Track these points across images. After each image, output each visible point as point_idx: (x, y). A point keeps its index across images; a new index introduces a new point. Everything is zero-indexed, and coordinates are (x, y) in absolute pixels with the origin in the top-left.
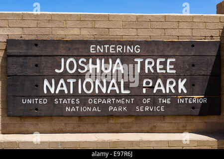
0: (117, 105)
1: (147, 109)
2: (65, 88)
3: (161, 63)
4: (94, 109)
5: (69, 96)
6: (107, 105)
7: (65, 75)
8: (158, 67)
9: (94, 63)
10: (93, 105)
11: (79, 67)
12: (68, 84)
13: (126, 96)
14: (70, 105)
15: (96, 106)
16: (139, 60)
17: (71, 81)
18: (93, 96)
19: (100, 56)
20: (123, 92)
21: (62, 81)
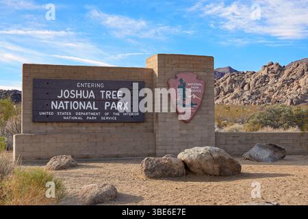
0: (91, 116)
1: (107, 118)
2: (63, 106)
3: (114, 93)
4: (79, 118)
5: (65, 110)
6: (86, 116)
7: (63, 99)
8: (113, 95)
9: (79, 93)
10: (78, 116)
11: (71, 95)
12: (65, 104)
13: (96, 111)
14: (66, 116)
15: (80, 116)
16: (103, 92)
17: (67, 102)
18: (78, 110)
19: (82, 89)
20: (95, 109)
21: (61, 102)
